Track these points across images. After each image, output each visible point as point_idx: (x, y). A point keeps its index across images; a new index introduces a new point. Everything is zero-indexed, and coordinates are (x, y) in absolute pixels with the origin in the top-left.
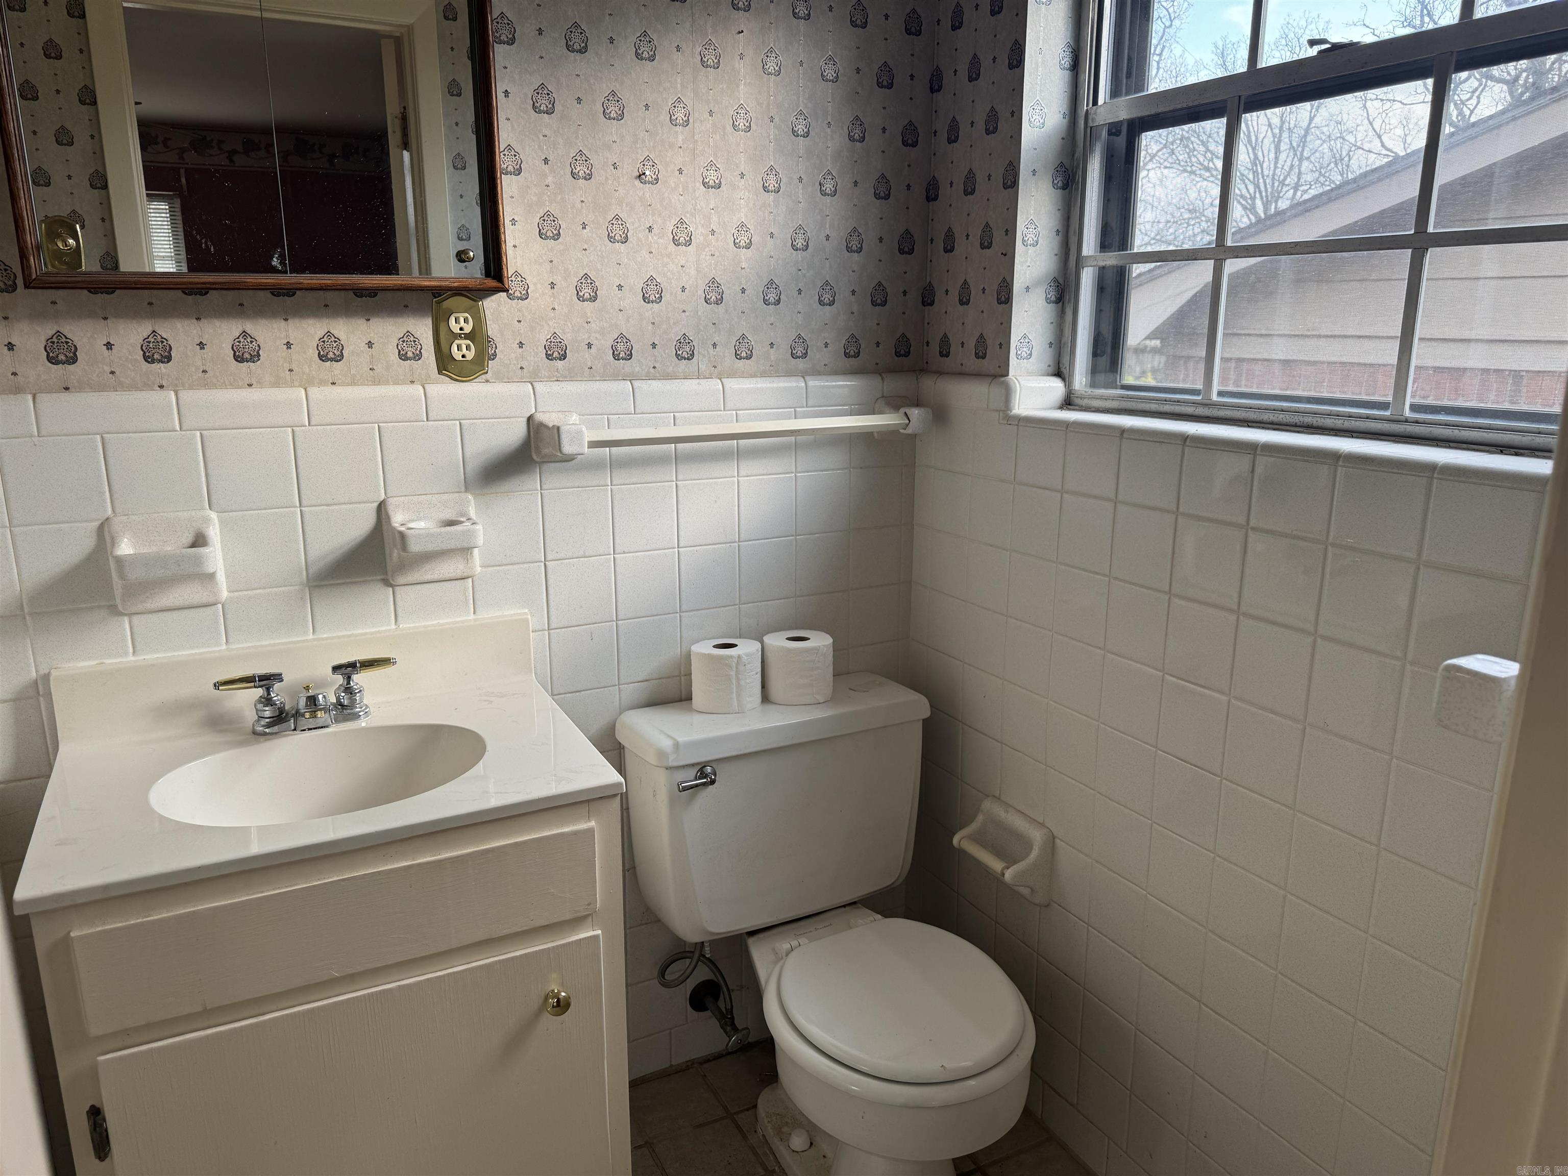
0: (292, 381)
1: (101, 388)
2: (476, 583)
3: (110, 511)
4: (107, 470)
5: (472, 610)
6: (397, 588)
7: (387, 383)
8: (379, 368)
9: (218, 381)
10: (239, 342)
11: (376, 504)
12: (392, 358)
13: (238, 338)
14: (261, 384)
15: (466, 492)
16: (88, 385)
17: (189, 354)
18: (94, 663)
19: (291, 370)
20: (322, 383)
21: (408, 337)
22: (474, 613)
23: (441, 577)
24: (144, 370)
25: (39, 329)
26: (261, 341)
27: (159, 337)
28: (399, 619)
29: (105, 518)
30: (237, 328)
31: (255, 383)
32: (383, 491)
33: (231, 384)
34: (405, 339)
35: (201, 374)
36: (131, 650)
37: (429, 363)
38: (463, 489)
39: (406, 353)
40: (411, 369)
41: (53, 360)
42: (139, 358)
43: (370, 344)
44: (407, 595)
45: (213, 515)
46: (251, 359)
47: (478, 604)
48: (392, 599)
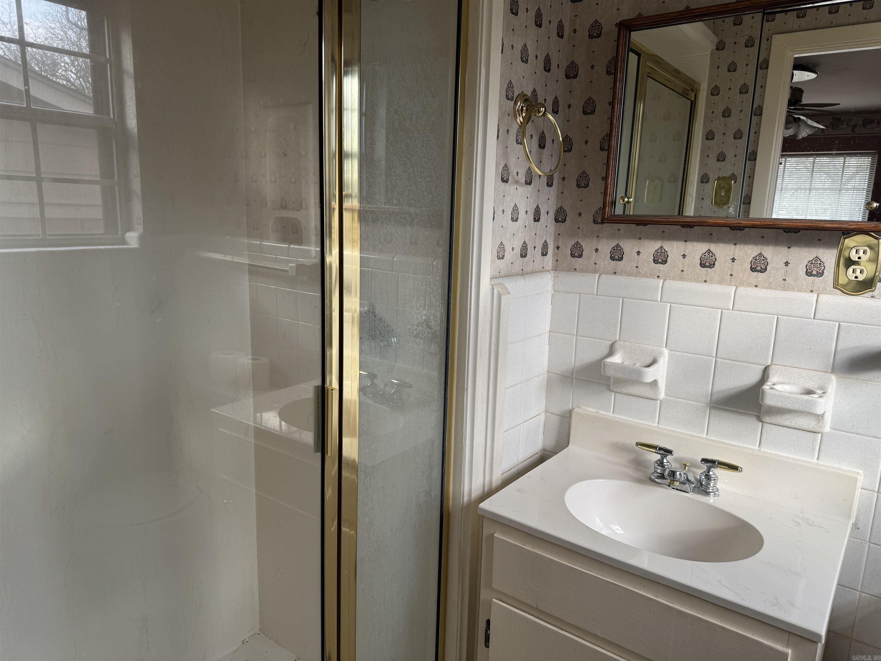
0: (731, 281)
1: (630, 274)
2: (823, 438)
3: (618, 338)
4: (621, 316)
5: (817, 456)
6: (765, 424)
7: (793, 290)
8: (789, 280)
9: (688, 277)
10: (705, 256)
11: (763, 367)
12: (801, 274)
13: (705, 253)
14: (712, 282)
15: (831, 373)
16: (625, 272)
17: (676, 260)
18: (595, 410)
19: (731, 275)
20: (749, 285)
21: (817, 262)
22: (817, 459)
23: (797, 426)
24: (652, 267)
25: (610, 242)
26: (717, 256)
27: (663, 250)
28: (762, 444)
29: (615, 341)
30: (706, 247)
31: (708, 280)
32: (770, 359)
33: (695, 280)
34: (813, 262)
35: (680, 272)
36: (612, 410)
37: (828, 280)
38: (830, 371)
39: (812, 271)
40: (813, 283)
41: (612, 258)
42: (651, 260)
43: (787, 264)
44: (771, 431)
45: (666, 352)
46: (709, 266)
47: (822, 453)
48: (760, 430)
